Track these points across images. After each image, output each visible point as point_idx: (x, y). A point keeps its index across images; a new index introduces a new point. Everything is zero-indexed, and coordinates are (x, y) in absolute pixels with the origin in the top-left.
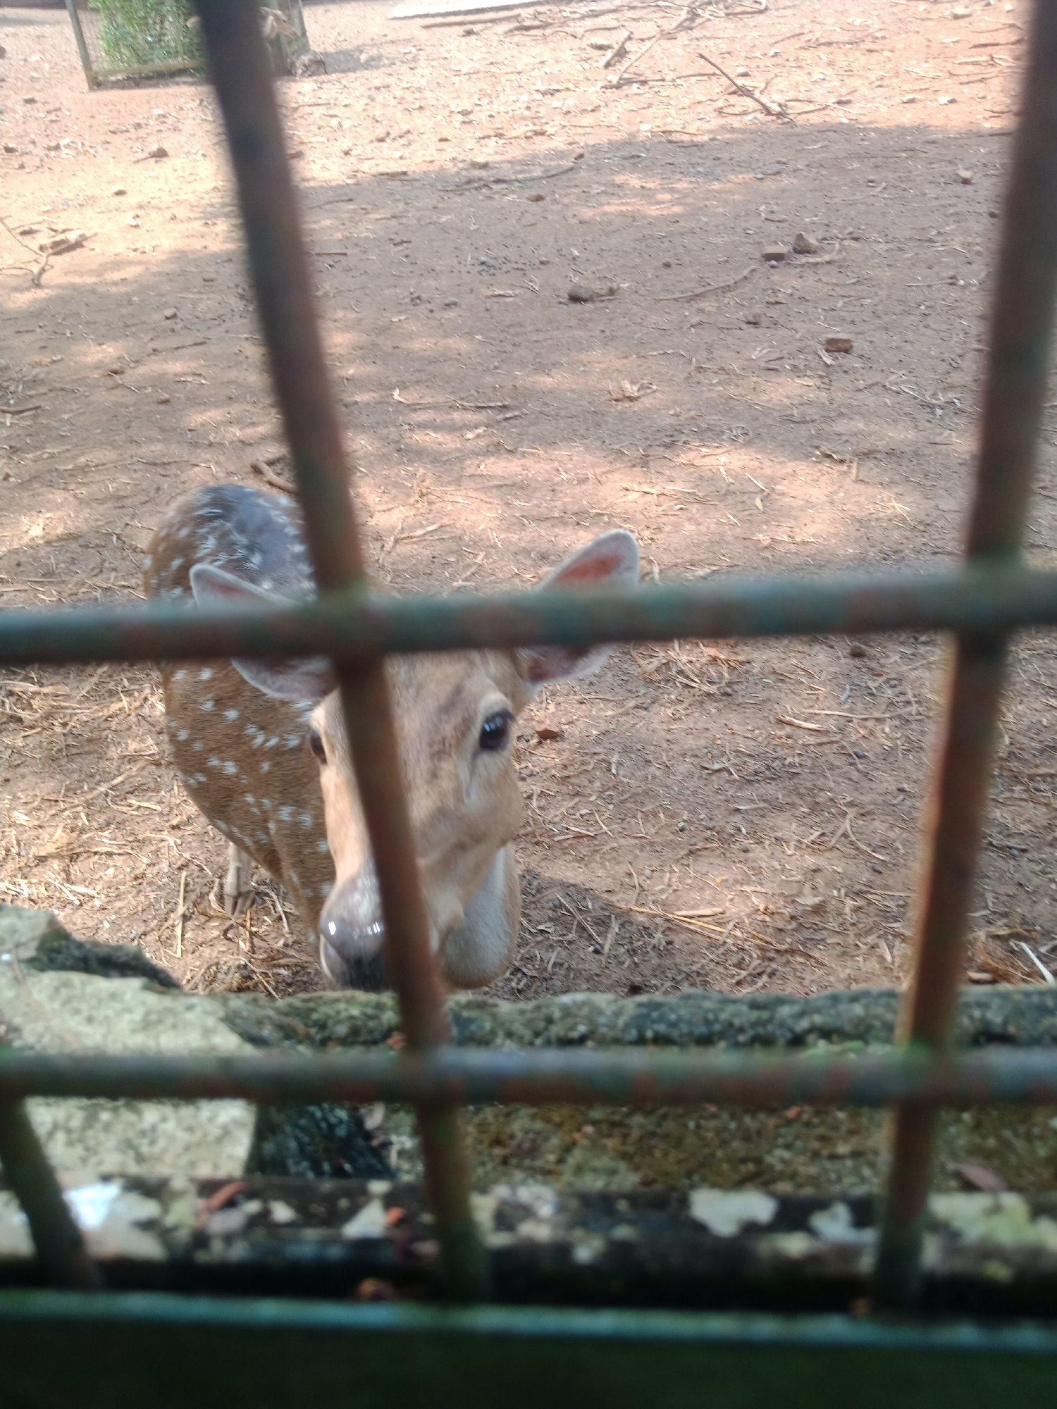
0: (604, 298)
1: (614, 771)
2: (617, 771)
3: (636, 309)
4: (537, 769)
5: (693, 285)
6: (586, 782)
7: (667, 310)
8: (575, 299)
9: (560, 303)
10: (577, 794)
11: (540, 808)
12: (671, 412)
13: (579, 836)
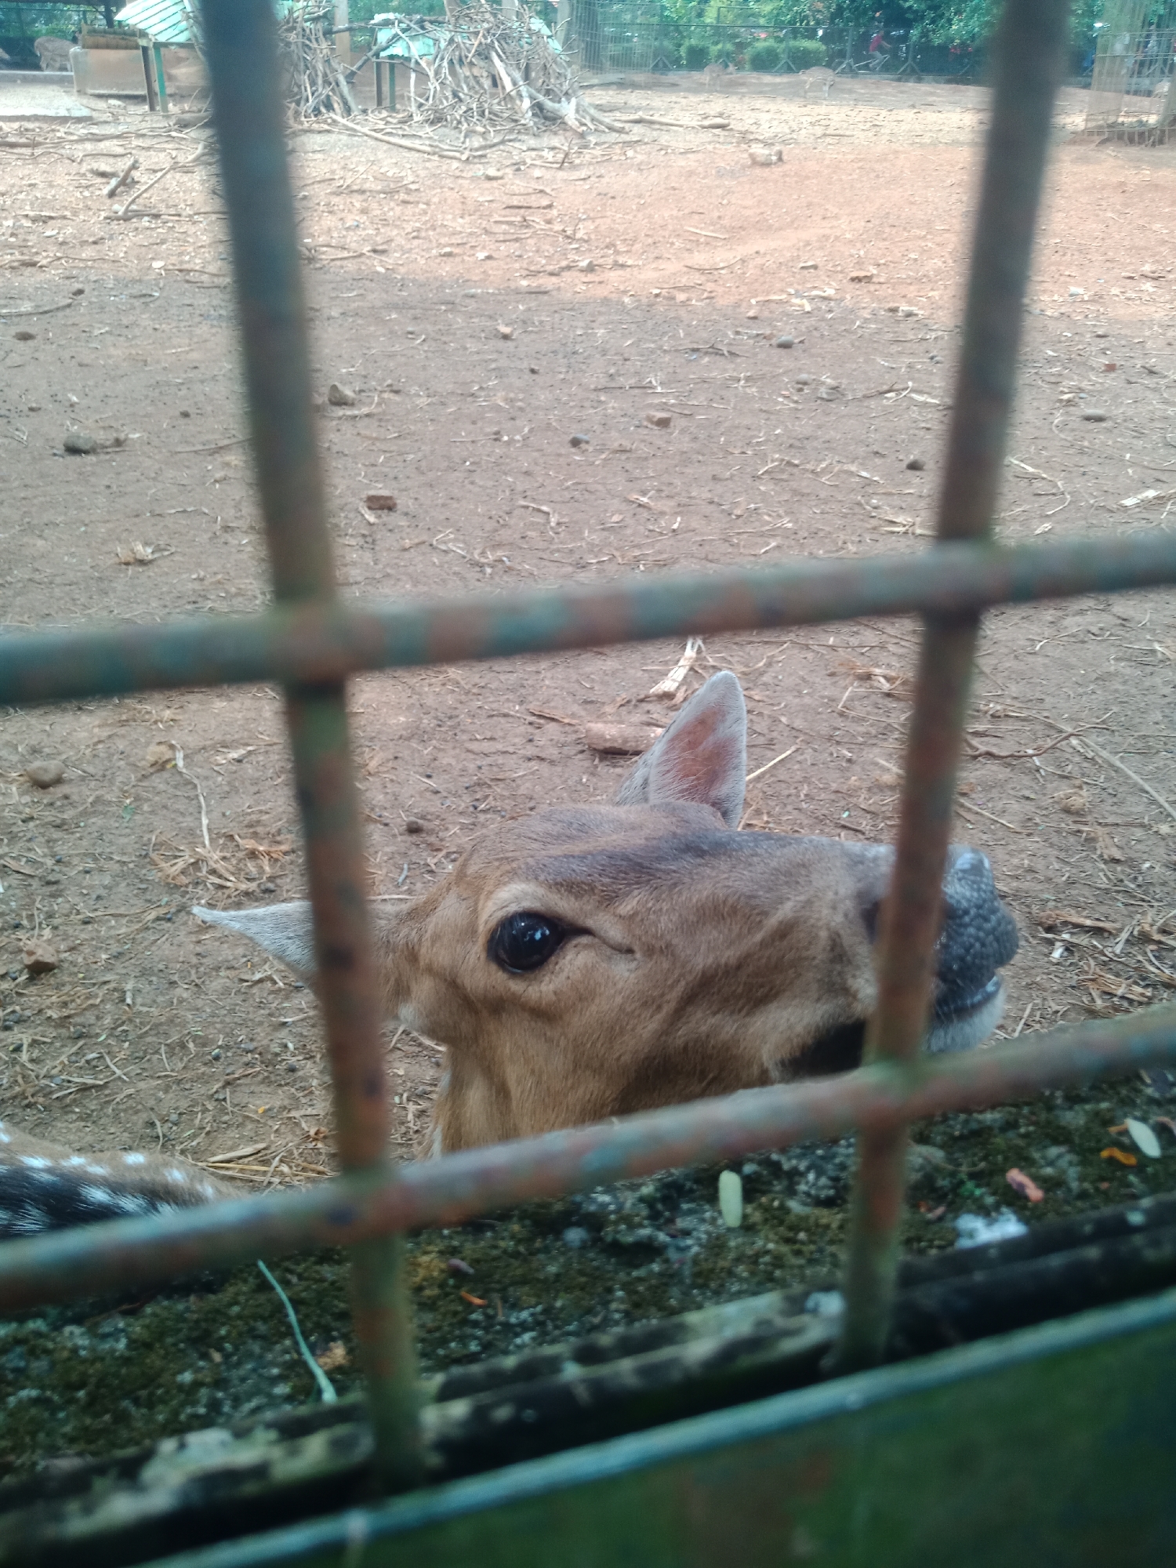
0: (109, 450)
1: (129, 1001)
2: (133, 999)
3: (148, 462)
4: (28, 1013)
5: (217, 436)
6: (92, 1020)
7: (187, 464)
8: (73, 450)
9: (55, 455)
10: (80, 1037)
11: (32, 1061)
12: (194, 576)
13: (85, 1089)
